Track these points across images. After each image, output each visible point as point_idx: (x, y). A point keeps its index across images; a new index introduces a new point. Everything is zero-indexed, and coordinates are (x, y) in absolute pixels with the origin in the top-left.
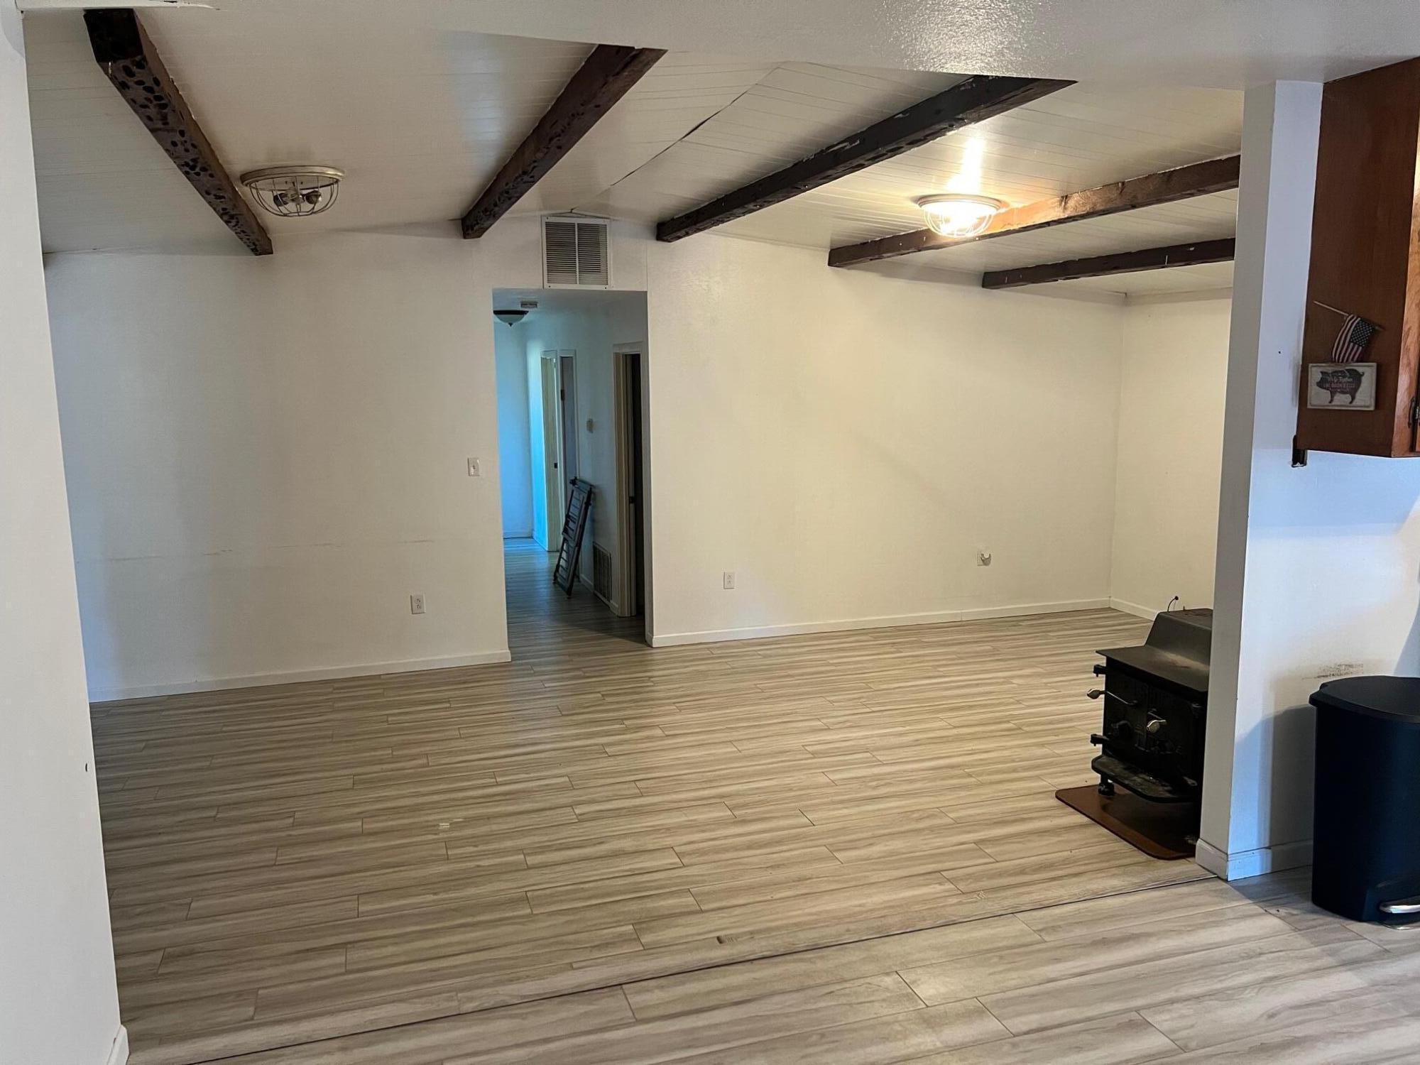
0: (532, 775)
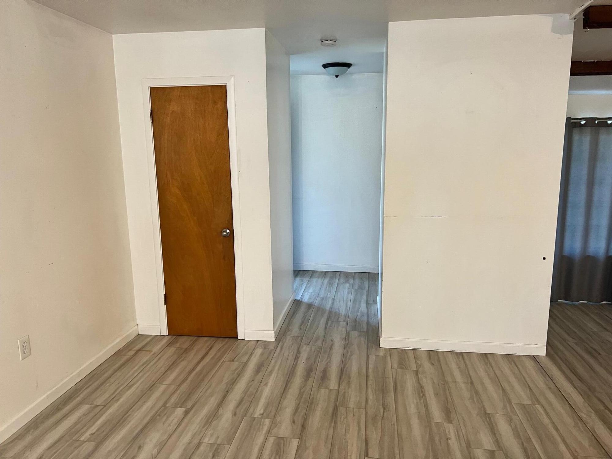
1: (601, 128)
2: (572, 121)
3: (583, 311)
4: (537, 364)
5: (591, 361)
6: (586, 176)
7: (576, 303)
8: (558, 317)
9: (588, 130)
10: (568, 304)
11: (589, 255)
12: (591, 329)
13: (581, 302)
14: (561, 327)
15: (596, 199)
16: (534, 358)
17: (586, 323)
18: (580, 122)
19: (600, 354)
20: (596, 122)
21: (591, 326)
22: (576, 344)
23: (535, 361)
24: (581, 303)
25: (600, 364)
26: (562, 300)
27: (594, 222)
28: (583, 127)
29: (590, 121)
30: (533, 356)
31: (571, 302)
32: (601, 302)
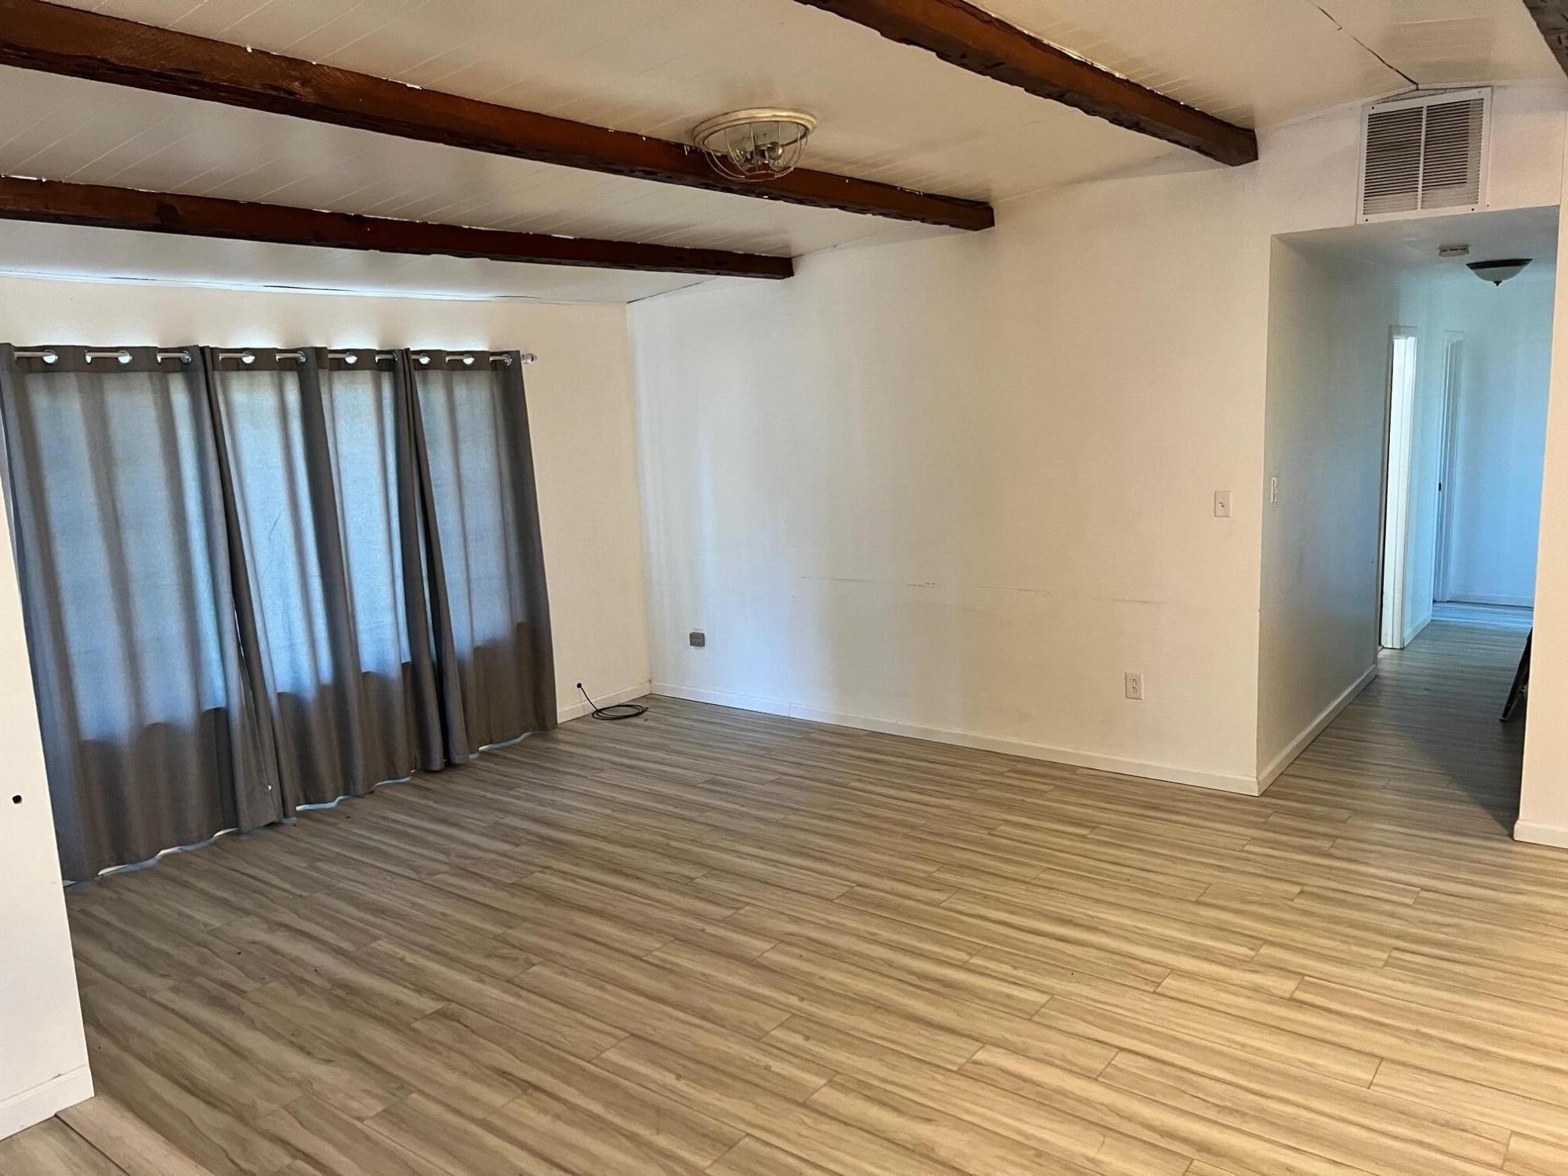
0: (1020, 973)
1: (105, 376)
2: (17, 354)
3: (173, 880)
4: (73, 1141)
5: (226, 1024)
6: (95, 508)
7: (151, 862)
8: (108, 924)
9: (70, 381)
10: (127, 874)
11: (153, 722)
12: (205, 925)
13: (163, 852)
14: (122, 954)
15: (135, 568)
16: (59, 1123)
17: (188, 911)
18: (41, 359)
19: (241, 993)
20: (89, 359)
21: (205, 916)
22: (175, 990)
23: (66, 1133)
24: (166, 856)
25: (251, 1023)
26: (109, 866)
27: (144, 630)
28: (54, 371)
29: (71, 357)
30: (56, 1116)
31: (132, 863)
32: (212, 836)
